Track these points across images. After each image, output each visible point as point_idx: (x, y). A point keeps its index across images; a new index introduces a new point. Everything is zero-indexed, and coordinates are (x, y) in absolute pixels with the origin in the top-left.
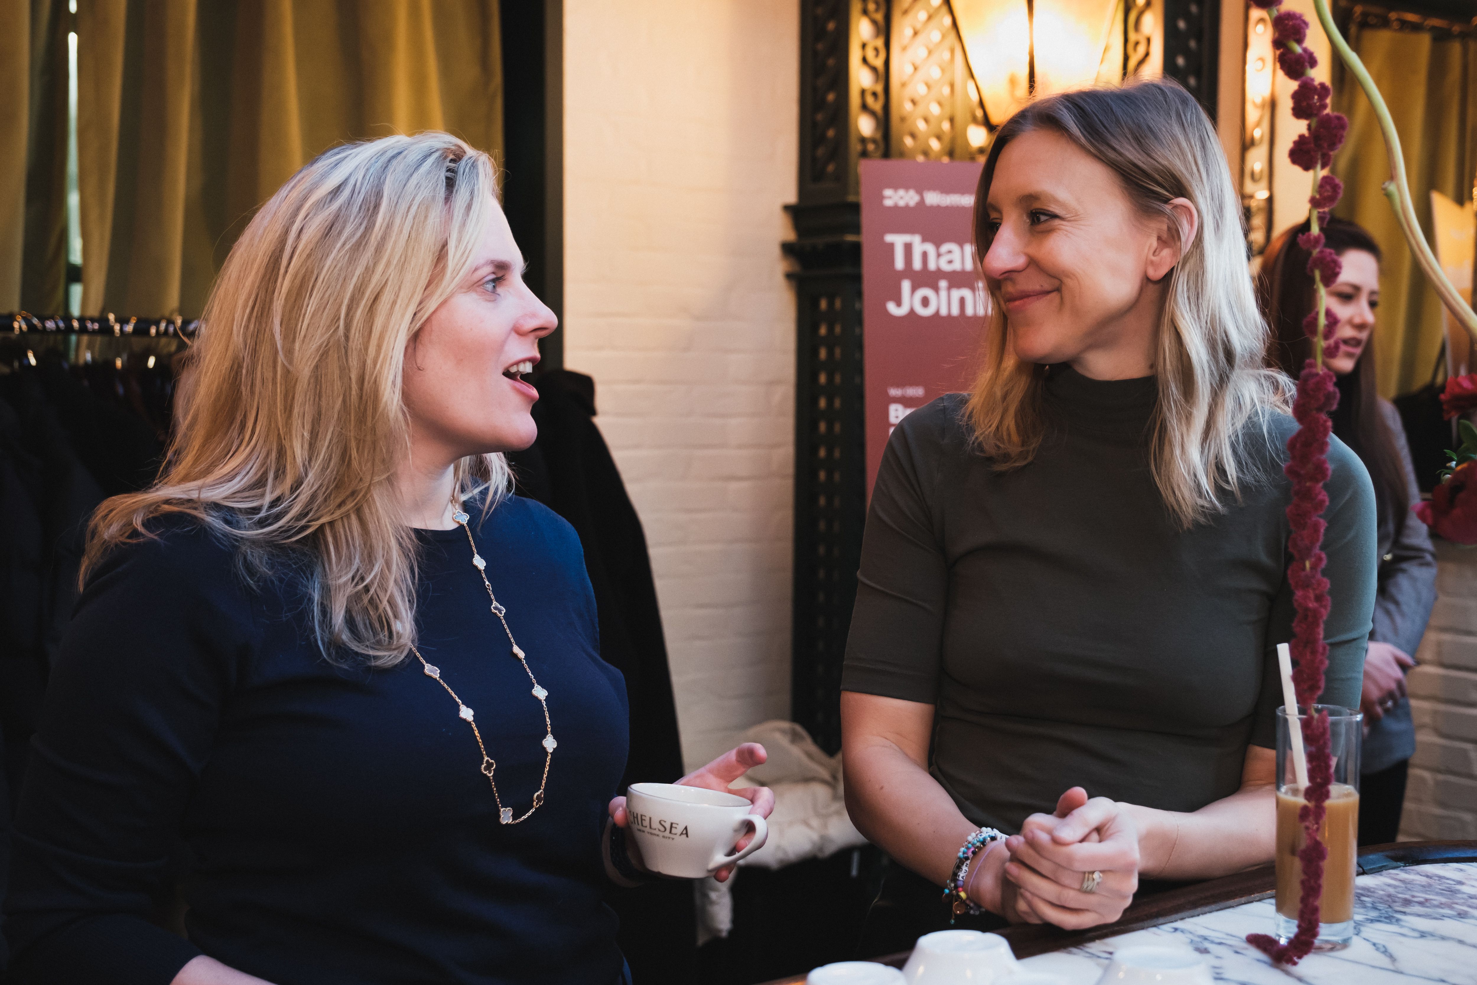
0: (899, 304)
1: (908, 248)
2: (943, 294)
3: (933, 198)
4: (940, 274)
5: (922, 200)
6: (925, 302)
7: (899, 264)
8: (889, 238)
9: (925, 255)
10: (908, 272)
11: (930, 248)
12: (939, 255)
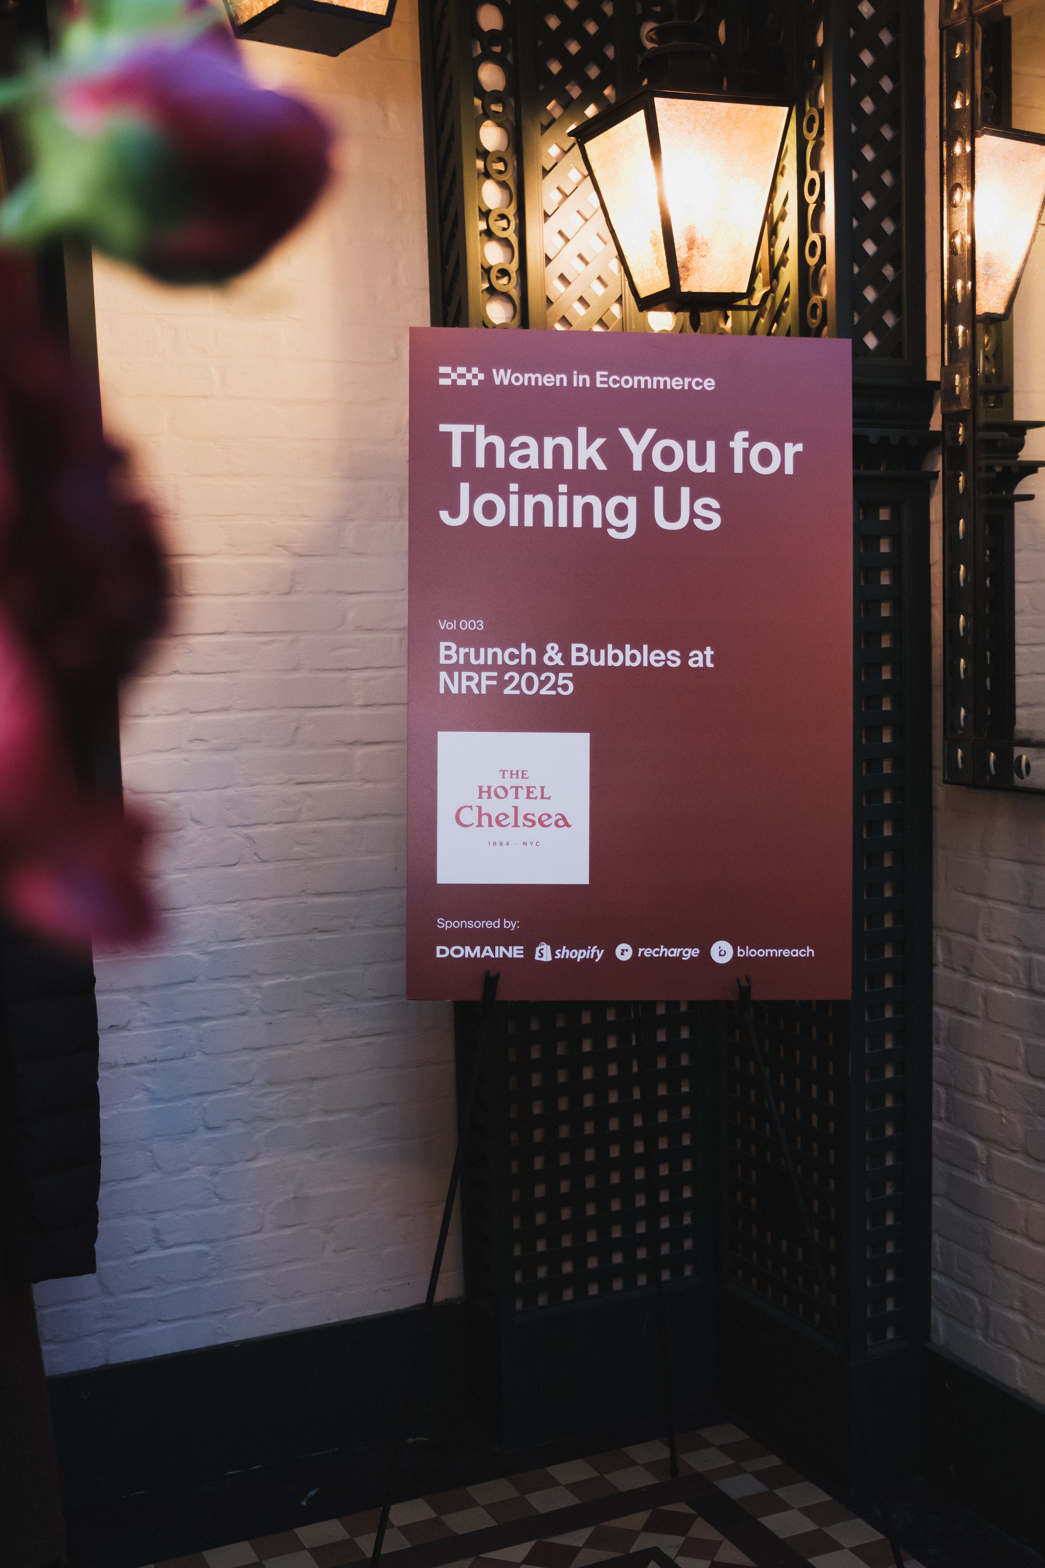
0: (455, 514)
1: (469, 440)
2: (514, 499)
3: (502, 377)
4: (510, 473)
5: (489, 378)
6: (489, 510)
7: (457, 461)
8: (443, 428)
9: (490, 449)
10: (468, 470)
11: (498, 441)
12: (509, 450)
